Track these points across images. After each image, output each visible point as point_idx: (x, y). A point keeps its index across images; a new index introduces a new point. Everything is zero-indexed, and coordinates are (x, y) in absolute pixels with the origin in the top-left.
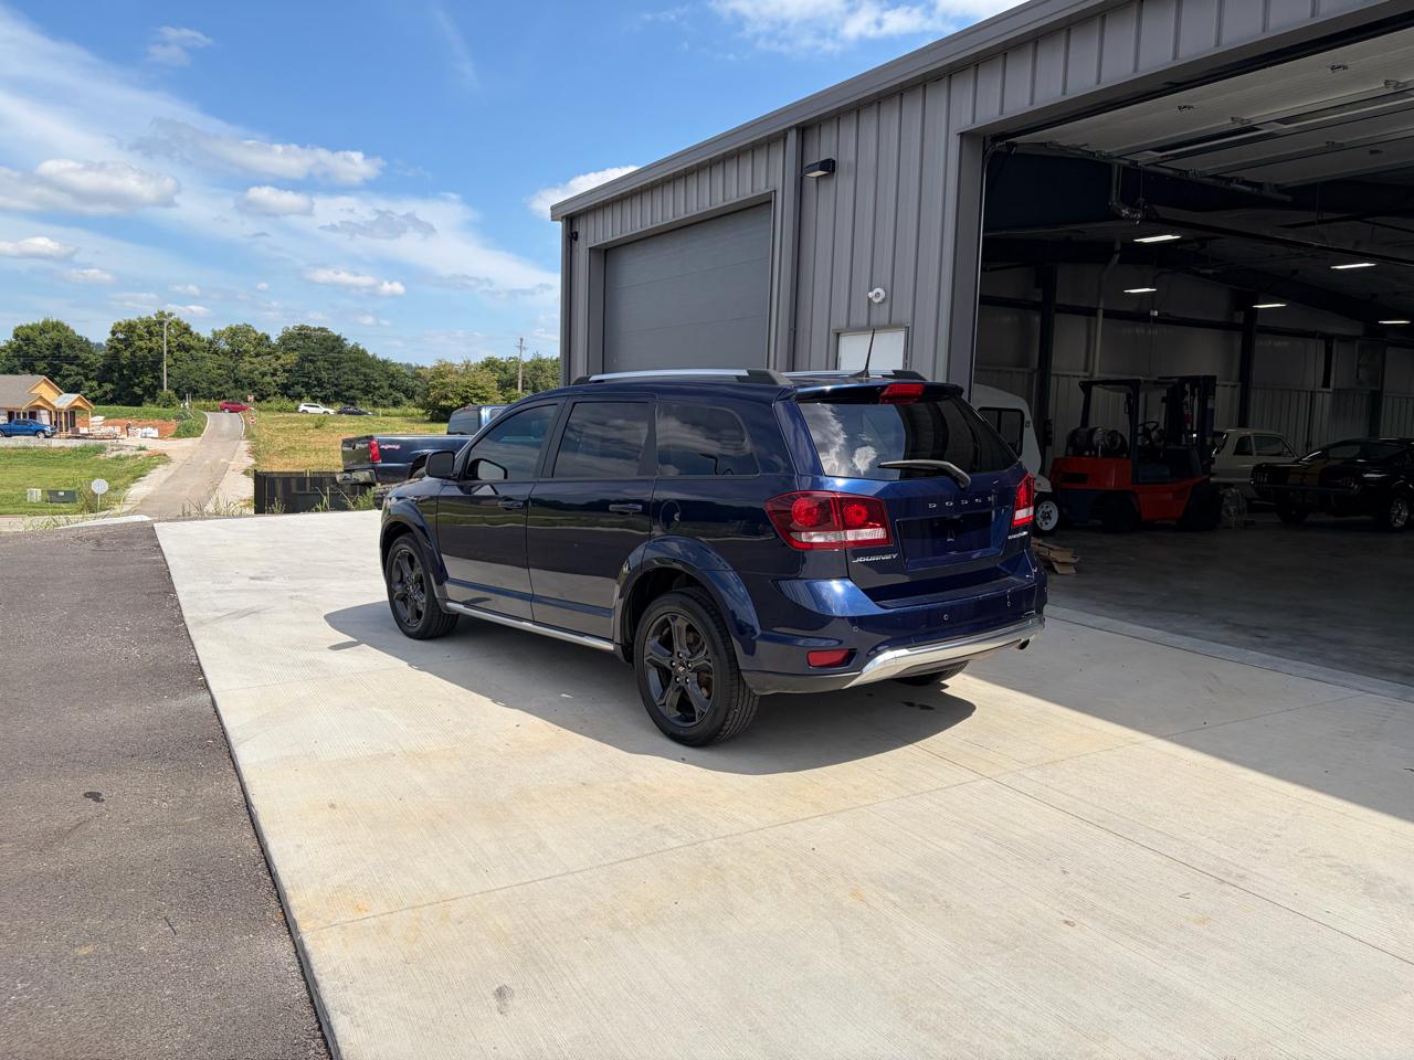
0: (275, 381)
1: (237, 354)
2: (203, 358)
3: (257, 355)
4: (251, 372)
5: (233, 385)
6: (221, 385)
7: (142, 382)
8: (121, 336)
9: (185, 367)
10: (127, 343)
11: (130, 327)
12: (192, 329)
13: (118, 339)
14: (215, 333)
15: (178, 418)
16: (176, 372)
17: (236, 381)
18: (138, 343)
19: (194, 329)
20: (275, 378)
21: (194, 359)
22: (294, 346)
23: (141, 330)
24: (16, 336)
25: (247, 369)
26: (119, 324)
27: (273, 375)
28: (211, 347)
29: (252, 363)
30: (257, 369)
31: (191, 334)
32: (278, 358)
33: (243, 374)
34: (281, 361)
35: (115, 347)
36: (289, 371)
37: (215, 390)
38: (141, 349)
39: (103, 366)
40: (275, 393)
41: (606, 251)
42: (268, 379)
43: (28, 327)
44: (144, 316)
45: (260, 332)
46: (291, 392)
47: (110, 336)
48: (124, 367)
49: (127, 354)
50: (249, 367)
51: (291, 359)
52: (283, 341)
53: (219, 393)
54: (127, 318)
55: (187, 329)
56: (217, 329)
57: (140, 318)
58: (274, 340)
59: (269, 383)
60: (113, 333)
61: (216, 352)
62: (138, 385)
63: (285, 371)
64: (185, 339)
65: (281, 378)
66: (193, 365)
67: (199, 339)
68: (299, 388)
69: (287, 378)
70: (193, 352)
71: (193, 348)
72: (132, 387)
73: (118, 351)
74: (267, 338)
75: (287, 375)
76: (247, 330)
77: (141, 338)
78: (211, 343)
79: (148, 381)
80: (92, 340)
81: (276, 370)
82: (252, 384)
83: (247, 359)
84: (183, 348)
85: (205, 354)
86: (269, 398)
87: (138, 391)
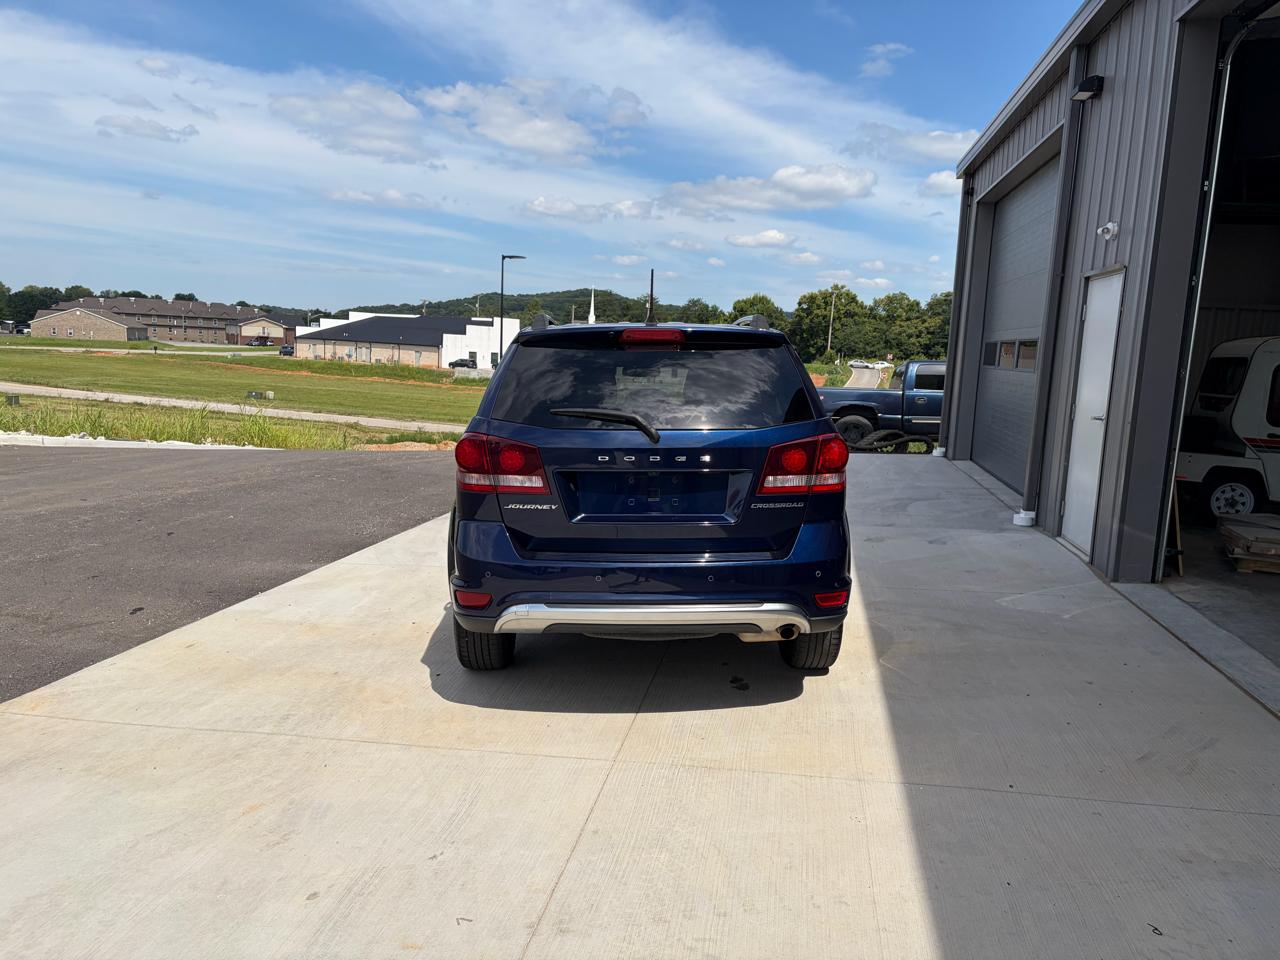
0: (919, 342)
1: (891, 318)
2: (864, 322)
3: (908, 319)
4: (900, 334)
5: (883, 345)
6: (873, 346)
7: (815, 344)
8: (805, 306)
9: (848, 331)
10: (808, 312)
11: (812, 299)
12: (858, 298)
13: (803, 309)
14: (876, 302)
15: (830, 373)
16: (841, 335)
17: (887, 342)
18: (818, 312)
19: (860, 299)
20: (919, 339)
21: (856, 324)
22: (940, 310)
23: (820, 301)
24: (735, 308)
25: (897, 331)
26: (805, 297)
27: (918, 336)
28: (871, 313)
29: (901, 326)
30: (905, 332)
31: (857, 303)
32: (924, 321)
33: (893, 336)
34: (926, 325)
35: (799, 315)
36: (932, 333)
37: (869, 349)
38: (818, 316)
39: (790, 330)
40: (918, 353)
41: (996, 203)
42: (913, 340)
43: (743, 301)
44: (823, 289)
45: (912, 299)
46: (931, 352)
47: (797, 306)
48: (803, 331)
49: (807, 321)
50: (899, 329)
51: (934, 322)
52: (931, 306)
53: (872, 352)
54: (810, 292)
55: (853, 299)
56: (877, 298)
57: (820, 291)
58: (923, 305)
59: (914, 344)
60: (800, 304)
61: (875, 317)
62: (813, 346)
63: (928, 333)
64: (852, 308)
65: (924, 340)
66: (855, 328)
67: (862, 306)
68: (938, 349)
69: (930, 339)
70: (856, 318)
71: (856, 314)
72: (808, 347)
73: (801, 318)
74: (918, 304)
75: (929, 336)
76: (903, 297)
77: (819, 307)
78: (871, 309)
79: (820, 342)
80: (784, 310)
81: (921, 332)
82: (899, 345)
83: (898, 322)
84: (849, 314)
85: (866, 319)
86: (912, 357)
87: (812, 350)
